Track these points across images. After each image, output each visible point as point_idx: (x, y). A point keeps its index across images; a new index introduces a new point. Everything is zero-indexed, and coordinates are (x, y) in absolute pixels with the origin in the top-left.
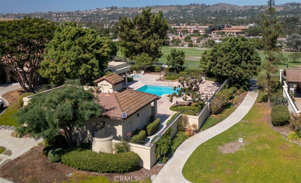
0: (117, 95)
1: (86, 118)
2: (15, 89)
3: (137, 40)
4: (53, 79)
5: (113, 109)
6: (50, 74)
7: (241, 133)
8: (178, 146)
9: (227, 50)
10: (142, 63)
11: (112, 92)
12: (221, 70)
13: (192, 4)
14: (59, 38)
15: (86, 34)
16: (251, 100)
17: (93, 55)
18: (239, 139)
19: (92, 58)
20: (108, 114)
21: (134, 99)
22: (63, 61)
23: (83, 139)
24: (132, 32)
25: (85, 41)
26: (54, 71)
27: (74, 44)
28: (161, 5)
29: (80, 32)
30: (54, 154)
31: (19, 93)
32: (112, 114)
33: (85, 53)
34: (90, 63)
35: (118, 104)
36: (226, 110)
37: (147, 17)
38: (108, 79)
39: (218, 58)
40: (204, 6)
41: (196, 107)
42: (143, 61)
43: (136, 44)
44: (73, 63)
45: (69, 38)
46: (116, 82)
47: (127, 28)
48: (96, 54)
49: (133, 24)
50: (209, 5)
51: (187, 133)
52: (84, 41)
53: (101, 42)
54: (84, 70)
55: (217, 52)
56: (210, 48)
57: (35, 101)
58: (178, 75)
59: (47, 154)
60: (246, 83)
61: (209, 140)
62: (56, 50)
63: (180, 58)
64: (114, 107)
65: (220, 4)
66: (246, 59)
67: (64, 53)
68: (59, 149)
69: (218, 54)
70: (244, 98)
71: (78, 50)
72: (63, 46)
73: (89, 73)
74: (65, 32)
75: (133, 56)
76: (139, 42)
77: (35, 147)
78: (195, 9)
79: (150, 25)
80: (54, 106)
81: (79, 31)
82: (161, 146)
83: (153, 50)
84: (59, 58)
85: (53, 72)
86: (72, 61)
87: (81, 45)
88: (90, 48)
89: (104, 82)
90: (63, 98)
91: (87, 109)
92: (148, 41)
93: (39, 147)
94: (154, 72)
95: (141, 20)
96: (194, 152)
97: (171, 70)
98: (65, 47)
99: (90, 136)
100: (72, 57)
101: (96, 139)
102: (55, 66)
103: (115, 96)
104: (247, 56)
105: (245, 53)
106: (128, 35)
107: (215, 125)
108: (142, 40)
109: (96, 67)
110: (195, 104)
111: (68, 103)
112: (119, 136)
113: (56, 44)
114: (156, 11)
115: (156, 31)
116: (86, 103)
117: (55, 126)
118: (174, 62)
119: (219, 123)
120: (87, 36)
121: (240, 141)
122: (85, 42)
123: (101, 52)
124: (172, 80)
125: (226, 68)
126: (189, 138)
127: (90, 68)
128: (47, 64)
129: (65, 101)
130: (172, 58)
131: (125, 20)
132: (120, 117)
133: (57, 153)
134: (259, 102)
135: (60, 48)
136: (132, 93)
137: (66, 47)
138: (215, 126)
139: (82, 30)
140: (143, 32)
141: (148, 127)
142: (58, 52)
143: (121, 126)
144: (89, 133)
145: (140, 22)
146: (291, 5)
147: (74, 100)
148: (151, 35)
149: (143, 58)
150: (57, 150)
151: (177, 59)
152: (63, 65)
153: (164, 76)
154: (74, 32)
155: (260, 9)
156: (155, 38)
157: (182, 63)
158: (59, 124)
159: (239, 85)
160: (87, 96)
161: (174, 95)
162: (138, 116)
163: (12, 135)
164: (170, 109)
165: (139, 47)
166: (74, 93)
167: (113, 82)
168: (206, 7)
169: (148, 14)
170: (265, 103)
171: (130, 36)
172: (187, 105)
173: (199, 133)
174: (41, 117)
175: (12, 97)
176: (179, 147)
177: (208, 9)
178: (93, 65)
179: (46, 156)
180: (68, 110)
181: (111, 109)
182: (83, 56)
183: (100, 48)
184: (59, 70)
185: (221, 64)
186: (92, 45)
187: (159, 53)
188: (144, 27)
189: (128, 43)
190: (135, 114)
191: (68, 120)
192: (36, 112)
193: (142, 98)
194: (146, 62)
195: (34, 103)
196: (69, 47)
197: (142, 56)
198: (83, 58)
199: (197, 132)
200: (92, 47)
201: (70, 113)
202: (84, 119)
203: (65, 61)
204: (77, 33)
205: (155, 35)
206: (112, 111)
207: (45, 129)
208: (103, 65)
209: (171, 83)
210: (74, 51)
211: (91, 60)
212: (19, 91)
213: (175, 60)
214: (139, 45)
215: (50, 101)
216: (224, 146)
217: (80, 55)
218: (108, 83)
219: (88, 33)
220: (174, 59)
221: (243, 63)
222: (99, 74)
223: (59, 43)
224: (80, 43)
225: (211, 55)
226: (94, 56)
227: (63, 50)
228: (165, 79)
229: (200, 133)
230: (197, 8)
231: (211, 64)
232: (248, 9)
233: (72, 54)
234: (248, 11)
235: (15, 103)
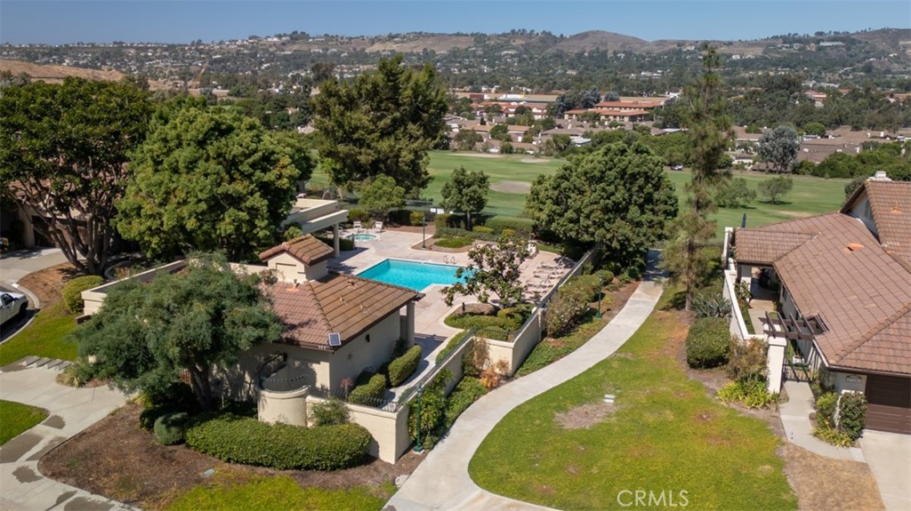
0: (317, 290)
1: (244, 345)
2: (51, 265)
3: (364, 140)
5: (307, 323)
7: (611, 383)
8: (463, 411)
9: (595, 176)
10: (377, 202)
11: (305, 282)
12: (577, 228)
13: (517, 30)
14: (165, 140)
15: (236, 131)
16: (644, 302)
17: (252, 187)
18: (606, 396)
19: (252, 194)
20: (296, 336)
21: (358, 300)
22: (176, 201)
23: (235, 394)
24: (352, 119)
25: (232, 150)
26: (154, 224)
27: (205, 157)
28: (431, 32)
29: (220, 125)
30: (168, 427)
31: (61, 276)
32: (305, 336)
33: (232, 180)
34: (246, 207)
35: (319, 312)
36: (581, 326)
37: (391, 78)
38: (293, 250)
39: (570, 197)
40: (548, 38)
41: (509, 318)
42: (380, 197)
43: (363, 150)
44: (203, 206)
45: (191, 140)
46: (313, 259)
47: (337, 106)
48: (261, 182)
49: (353, 97)
50: (562, 35)
51: (483, 381)
52: (229, 149)
53: (273, 153)
54: (230, 224)
55: (568, 181)
56: (557, 157)
57: (118, 303)
58: (469, 234)
59: (149, 426)
60: (637, 259)
61: (535, 398)
62: (156, 171)
63: (475, 192)
64: (310, 320)
65: (593, 32)
66: (642, 200)
67: (178, 180)
68: (179, 416)
69: (572, 187)
70: (629, 297)
71: (214, 174)
72: (177, 162)
73: (244, 230)
74: (179, 125)
75: (353, 183)
76: (369, 147)
78: (522, 45)
79: (400, 102)
80: (166, 318)
81: (217, 122)
82: (422, 412)
83: (406, 168)
84: (168, 193)
85: (153, 228)
86: (200, 201)
87: (221, 159)
88: (245, 168)
89: (285, 258)
90: (186, 298)
91: (244, 324)
92: (393, 144)
93: (130, 410)
94: (409, 224)
95: (375, 85)
96: (497, 426)
97: (452, 221)
98: (181, 165)
99: (252, 385)
100: (201, 191)
101: (266, 393)
102: (158, 214)
103: (311, 292)
104: (643, 192)
105: (639, 187)
106: (341, 125)
107: (551, 362)
108: (378, 141)
109: (262, 216)
110: (507, 311)
111: (200, 311)
112: (322, 386)
113: (158, 156)
114: (415, 47)
115: (415, 117)
116: (242, 310)
117: (171, 362)
118: (460, 202)
119: (561, 357)
120: (237, 135)
121: (607, 401)
122: (232, 153)
123: (273, 178)
124: (454, 247)
125: (590, 223)
126: (489, 393)
127: (247, 218)
128: (136, 206)
129: (191, 304)
130: (454, 191)
131: (333, 86)
132: (325, 342)
133: (176, 424)
134: (664, 309)
135: (168, 165)
136: (353, 284)
137: (183, 165)
138: (552, 364)
139: (224, 121)
140: (380, 118)
141: (391, 367)
142: (164, 176)
143: (327, 365)
144: (247, 378)
145: (374, 93)
146: (785, 42)
147: (213, 303)
148: (402, 129)
149: (380, 188)
150: (173, 417)
151: (467, 195)
152: (178, 210)
153: (434, 237)
154: (203, 126)
155: (700, 50)
156: (411, 137)
157: (480, 203)
158: (181, 359)
159: (618, 264)
160: (245, 294)
161: (458, 288)
162: (368, 341)
163: (60, 379)
164: (446, 322)
165: (371, 158)
166: (212, 286)
167: (306, 258)
168: (555, 40)
169: (394, 71)
170: (678, 312)
171: (347, 128)
172: (488, 315)
173: (512, 380)
174: (137, 341)
175: (46, 285)
176: (464, 413)
177: (559, 46)
178: (253, 211)
179: (149, 430)
180: (201, 328)
181: (302, 325)
182: (227, 188)
183: (271, 168)
184: (168, 222)
185: (578, 211)
186: (250, 160)
187: (423, 176)
188: (383, 105)
189: (341, 148)
190: (359, 337)
191: (199, 349)
192: (124, 330)
193: (378, 297)
194: (388, 200)
195: (117, 309)
196: (191, 166)
197: (378, 183)
198: (229, 193)
199: (509, 378)
200: (251, 166)
201: (206, 334)
202: (237, 348)
203: (181, 201)
204: (212, 129)
205: (412, 127)
206: (305, 330)
207: (147, 369)
208: (280, 211)
209: (450, 255)
210: (206, 175)
211: (248, 199)
212: (63, 271)
213: (463, 196)
214: (369, 155)
215: (157, 305)
216: (570, 413)
217: (219, 185)
218: (294, 261)
219: (239, 128)
220: (460, 193)
221: (634, 212)
222: (268, 233)
223: (164, 154)
224: (219, 155)
225: (555, 189)
226: (257, 189)
227: (175, 171)
228: (435, 244)
229: (515, 382)
230: (528, 44)
231: (554, 212)
232: (666, 49)
233: (198, 184)
234: (666, 54)
235: (56, 301)
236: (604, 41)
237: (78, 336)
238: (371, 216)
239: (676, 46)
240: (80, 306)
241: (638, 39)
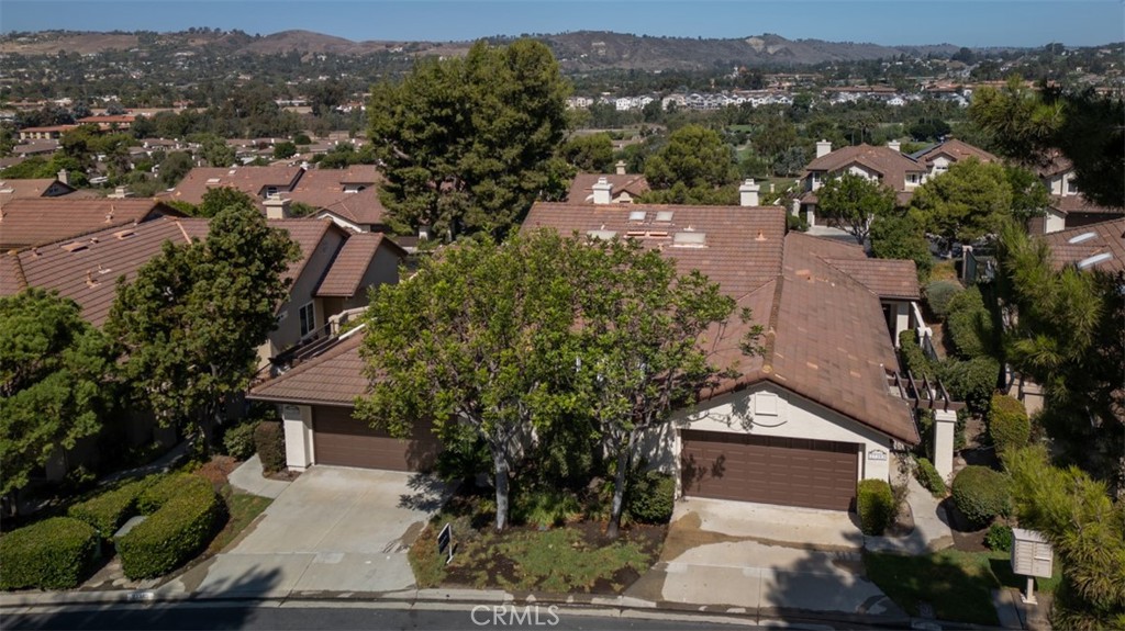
13: (197, 29)
28: (76, 30)
40: (239, 38)
50: (258, 35)
65: (291, 32)
78: (204, 46)
114: (51, 48)
146: (490, 44)
155: (408, 51)
168: (248, 39)
177: (250, 48)
230: (212, 45)
232: (374, 50)
234: (372, 56)
236: (305, 41)
239: (384, 47)
241: (344, 40)
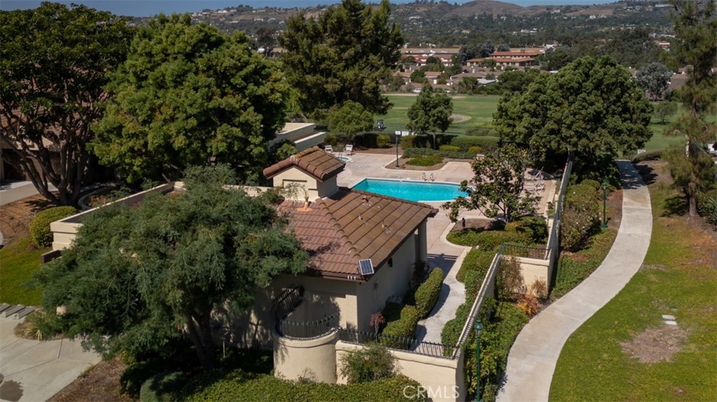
0: (332, 209)
1: (262, 280)
2: (19, 199)
3: (330, 70)
4: (135, 168)
5: (328, 248)
6: (125, 155)
7: (661, 301)
8: (511, 346)
9: (572, 87)
10: (346, 126)
11: (316, 200)
12: (558, 139)
14: (150, 55)
15: (227, 44)
16: (638, 210)
17: (245, 101)
18: (664, 316)
19: (245, 108)
20: (317, 264)
21: (377, 219)
22: (163, 117)
23: (238, 339)
24: (318, 51)
25: (224, 61)
26: (138, 144)
27: (194, 69)
29: (209, 37)
30: (159, 394)
31: (30, 208)
32: (329, 264)
33: (223, 95)
34: (239, 122)
35: (340, 234)
36: (593, 237)
37: (353, 14)
38: (304, 162)
39: (550, 110)
40: (445, 6)
41: (520, 233)
42: (350, 122)
43: (329, 79)
44: (193, 122)
45: (179, 53)
46: (327, 172)
47: (305, 39)
48: (255, 96)
49: (319, 32)
50: (456, 4)
51: (521, 306)
52: (221, 61)
53: (264, 67)
54: (222, 141)
55: (544, 94)
57: (98, 234)
58: (436, 153)
59: (134, 392)
60: (611, 168)
61: (585, 324)
62: (139, 87)
63: (441, 112)
64: (330, 244)
66: (620, 109)
67: (164, 96)
68: (172, 377)
69: (550, 99)
70: (621, 205)
71: (206, 87)
72: (163, 76)
73: (236, 148)
74: (164, 39)
75: (320, 110)
76: (335, 76)
77: (93, 368)
78: (425, 12)
79: (362, 35)
80: (162, 250)
81: (206, 34)
82: (482, 355)
83: (370, 95)
84: (153, 110)
85: (136, 148)
86: (188, 117)
87: (211, 72)
88: (237, 80)
89: (293, 173)
90: (187, 223)
91: (262, 254)
92: (357, 72)
93: (107, 368)
94: (375, 146)
95: (340, 20)
96: (559, 364)
97: (418, 142)
98: (168, 79)
99: (259, 328)
100: (191, 105)
101: (288, 342)
102: (141, 132)
103: (326, 211)
104: (620, 102)
105: (617, 96)
106: (308, 57)
107: (582, 279)
108: (343, 70)
109: (256, 133)
110: (515, 224)
111: (207, 238)
112: (348, 325)
113: (142, 72)
115: (375, 47)
116: (260, 235)
117: (168, 311)
118: (427, 122)
119: (590, 273)
120: (228, 48)
121: (669, 323)
122: (224, 65)
123: (267, 91)
124: (426, 165)
125: (572, 133)
126: (531, 321)
127: (240, 134)
128: (116, 125)
129: (194, 231)
130: (421, 112)
131: (301, 21)
132: (354, 271)
133: (169, 388)
134: (664, 216)
135: (154, 80)
136: (367, 200)
137: (170, 79)
138: (584, 282)
139: (214, 33)
140: (344, 51)
141: (418, 295)
142: (148, 92)
143: (355, 298)
144: (254, 319)
145: (338, 27)
146: (629, 5)
147: (222, 228)
148: (364, 59)
149: (349, 113)
150: (166, 379)
151: (434, 115)
152: (165, 128)
153: (403, 157)
154: (192, 37)
155: (564, 12)
156: (373, 66)
157: (445, 123)
158: (183, 305)
159: (597, 174)
160: (259, 215)
161: (461, 202)
162: (391, 266)
163: (19, 331)
164: (449, 239)
165: (337, 86)
166: (219, 207)
167: (319, 172)
168: (451, 7)
169: (357, 7)
170: (682, 218)
171: (314, 59)
172: (489, 230)
173: (550, 304)
174: (122, 283)
175: (12, 218)
176: (512, 349)
177: (454, 12)
178: (246, 127)
179: (132, 397)
180: (211, 261)
181: (322, 250)
182: (217, 102)
183: (264, 82)
184: (153, 140)
185: (559, 122)
186: (243, 73)
187: (384, 102)
188: (347, 38)
189: (309, 78)
190: (383, 266)
191: (203, 289)
192: (106, 270)
193: (396, 214)
194: (357, 124)
195: (97, 242)
196: (179, 80)
197: (346, 108)
198: (222, 107)
199: (545, 301)
200: (243, 79)
201: (217, 269)
202: (252, 284)
203: (168, 117)
204: (200, 41)
205: (373, 58)
206: (326, 256)
207: (137, 321)
208: (273, 127)
209: (428, 173)
210: (196, 89)
211: (241, 114)
212: (32, 203)
213: (430, 117)
214: (336, 83)
215: (151, 234)
216: (636, 341)
217: (210, 99)
218: (303, 176)
219: (229, 41)
220: (426, 114)
221: (613, 121)
222: (263, 150)
223: (148, 69)
224: (210, 68)
225: (532, 102)
226: (249, 103)
227: (161, 85)
228: (407, 163)
229: (554, 305)
230: (430, 11)
231: (533, 124)
233: (188, 98)
234: (538, 16)
235: (22, 236)
236: (489, 7)
237: (44, 280)
238: (338, 141)
239: (545, 10)
240: (48, 239)
241: (515, 5)
